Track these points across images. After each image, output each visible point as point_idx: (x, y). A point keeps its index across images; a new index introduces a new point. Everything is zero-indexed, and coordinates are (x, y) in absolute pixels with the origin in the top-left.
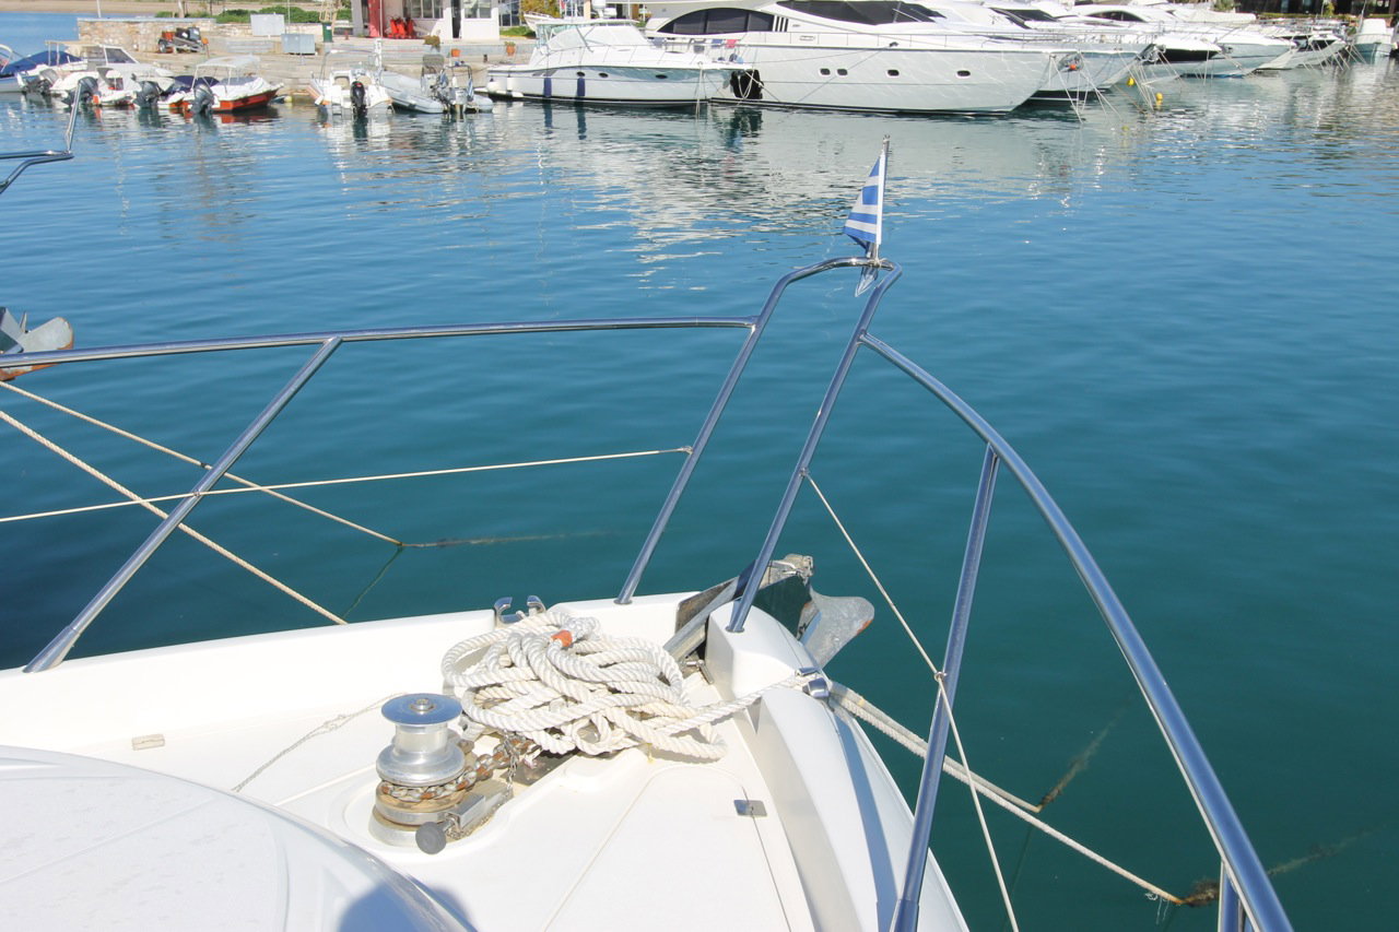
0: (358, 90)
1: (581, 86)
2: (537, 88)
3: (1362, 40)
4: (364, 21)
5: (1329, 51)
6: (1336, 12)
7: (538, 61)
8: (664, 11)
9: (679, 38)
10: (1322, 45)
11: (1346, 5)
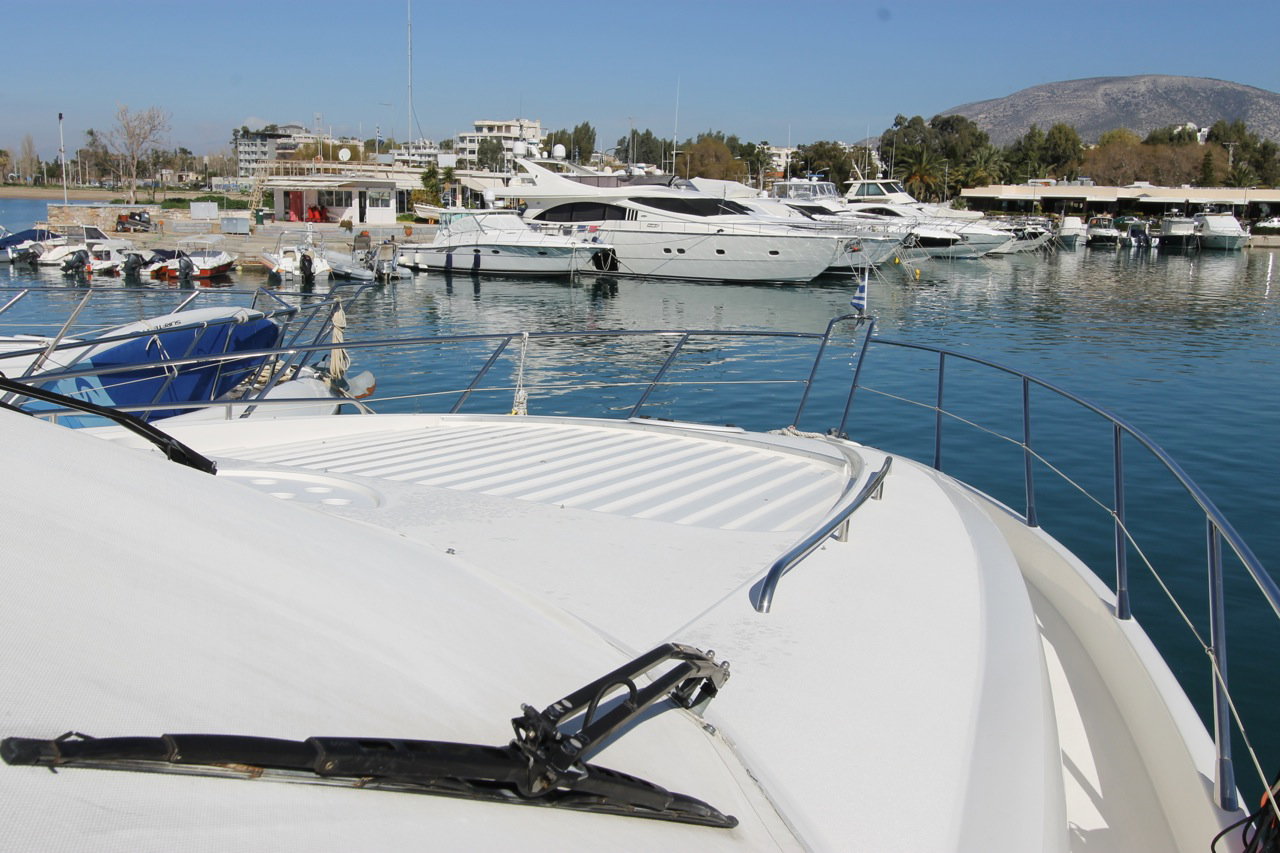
1: (477, 260)
2: (440, 260)
3: (1065, 233)
4: (286, 208)
5: (1041, 241)
6: (1044, 211)
7: (442, 239)
8: (538, 202)
9: (551, 224)
10: (1035, 235)
11: (1051, 206)
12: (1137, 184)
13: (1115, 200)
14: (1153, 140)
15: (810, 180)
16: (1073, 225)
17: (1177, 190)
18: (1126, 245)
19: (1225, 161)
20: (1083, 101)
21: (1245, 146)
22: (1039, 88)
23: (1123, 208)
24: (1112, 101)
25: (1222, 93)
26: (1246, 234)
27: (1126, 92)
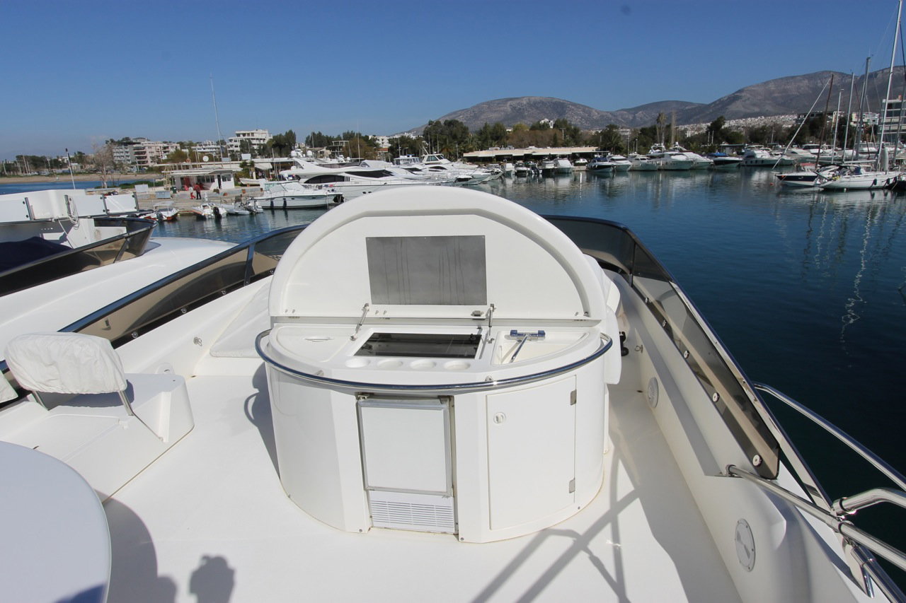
0: (216, 211)
1: (285, 203)
2: (268, 204)
3: (507, 170)
4: (182, 184)
5: (500, 174)
6: (497, 161)
7: (267, 195)
8: (305, 176)
9: (312, 185)
10: (497, 173)
11: (499, 159)
12: (530, 147)
13: (523, 155)
14: (533, 128)
15: (408, 156)
16: (510, 167)
17: (545, 149)
18: (530, 174)
19: (561, 136)
20: (502, 108)
21: (568, 129)
22: (483, 104)
23: (527, 158)
24: (513, 108)
25: (555, 103)
26: (572, 166)
27: (518, 104)
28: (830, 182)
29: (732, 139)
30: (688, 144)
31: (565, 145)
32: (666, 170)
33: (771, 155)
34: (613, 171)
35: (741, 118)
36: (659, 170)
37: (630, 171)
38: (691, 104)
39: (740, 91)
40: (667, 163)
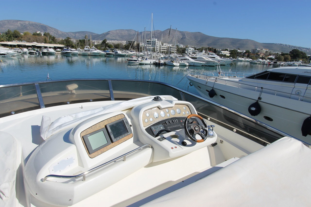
10: (20, 52)
11: (19, 46)
12: (34, 42)
13: (31, 45)
14: (34, 34)
16: (25, 50)
17: (41, 44)
18: (36, 54)
19: (48, 39)
20: (16, 24)
21: (50, 37)
22: (5, 20)
23: (34, 47)
24: (22, 25)
25: (42, 26)
26: (55, 52)
27: (24, 23)
28: (141, 62)
29: (110, 47)
30: (97, 47)
31: (50, 43)
32: (91, 55)
33: (122, 52)
34: (72, 55)
35: (110, 40)
36: (89, 55)
37: (79, 55)
38: (95, 33)
39: (109, 32)
40: (91, 53)
